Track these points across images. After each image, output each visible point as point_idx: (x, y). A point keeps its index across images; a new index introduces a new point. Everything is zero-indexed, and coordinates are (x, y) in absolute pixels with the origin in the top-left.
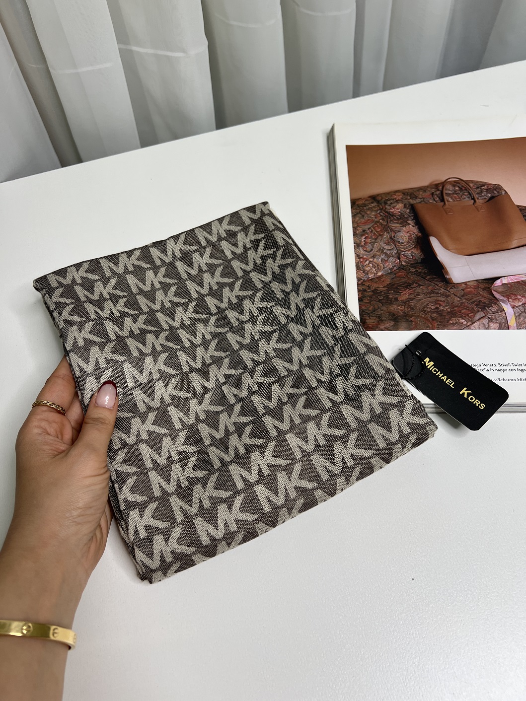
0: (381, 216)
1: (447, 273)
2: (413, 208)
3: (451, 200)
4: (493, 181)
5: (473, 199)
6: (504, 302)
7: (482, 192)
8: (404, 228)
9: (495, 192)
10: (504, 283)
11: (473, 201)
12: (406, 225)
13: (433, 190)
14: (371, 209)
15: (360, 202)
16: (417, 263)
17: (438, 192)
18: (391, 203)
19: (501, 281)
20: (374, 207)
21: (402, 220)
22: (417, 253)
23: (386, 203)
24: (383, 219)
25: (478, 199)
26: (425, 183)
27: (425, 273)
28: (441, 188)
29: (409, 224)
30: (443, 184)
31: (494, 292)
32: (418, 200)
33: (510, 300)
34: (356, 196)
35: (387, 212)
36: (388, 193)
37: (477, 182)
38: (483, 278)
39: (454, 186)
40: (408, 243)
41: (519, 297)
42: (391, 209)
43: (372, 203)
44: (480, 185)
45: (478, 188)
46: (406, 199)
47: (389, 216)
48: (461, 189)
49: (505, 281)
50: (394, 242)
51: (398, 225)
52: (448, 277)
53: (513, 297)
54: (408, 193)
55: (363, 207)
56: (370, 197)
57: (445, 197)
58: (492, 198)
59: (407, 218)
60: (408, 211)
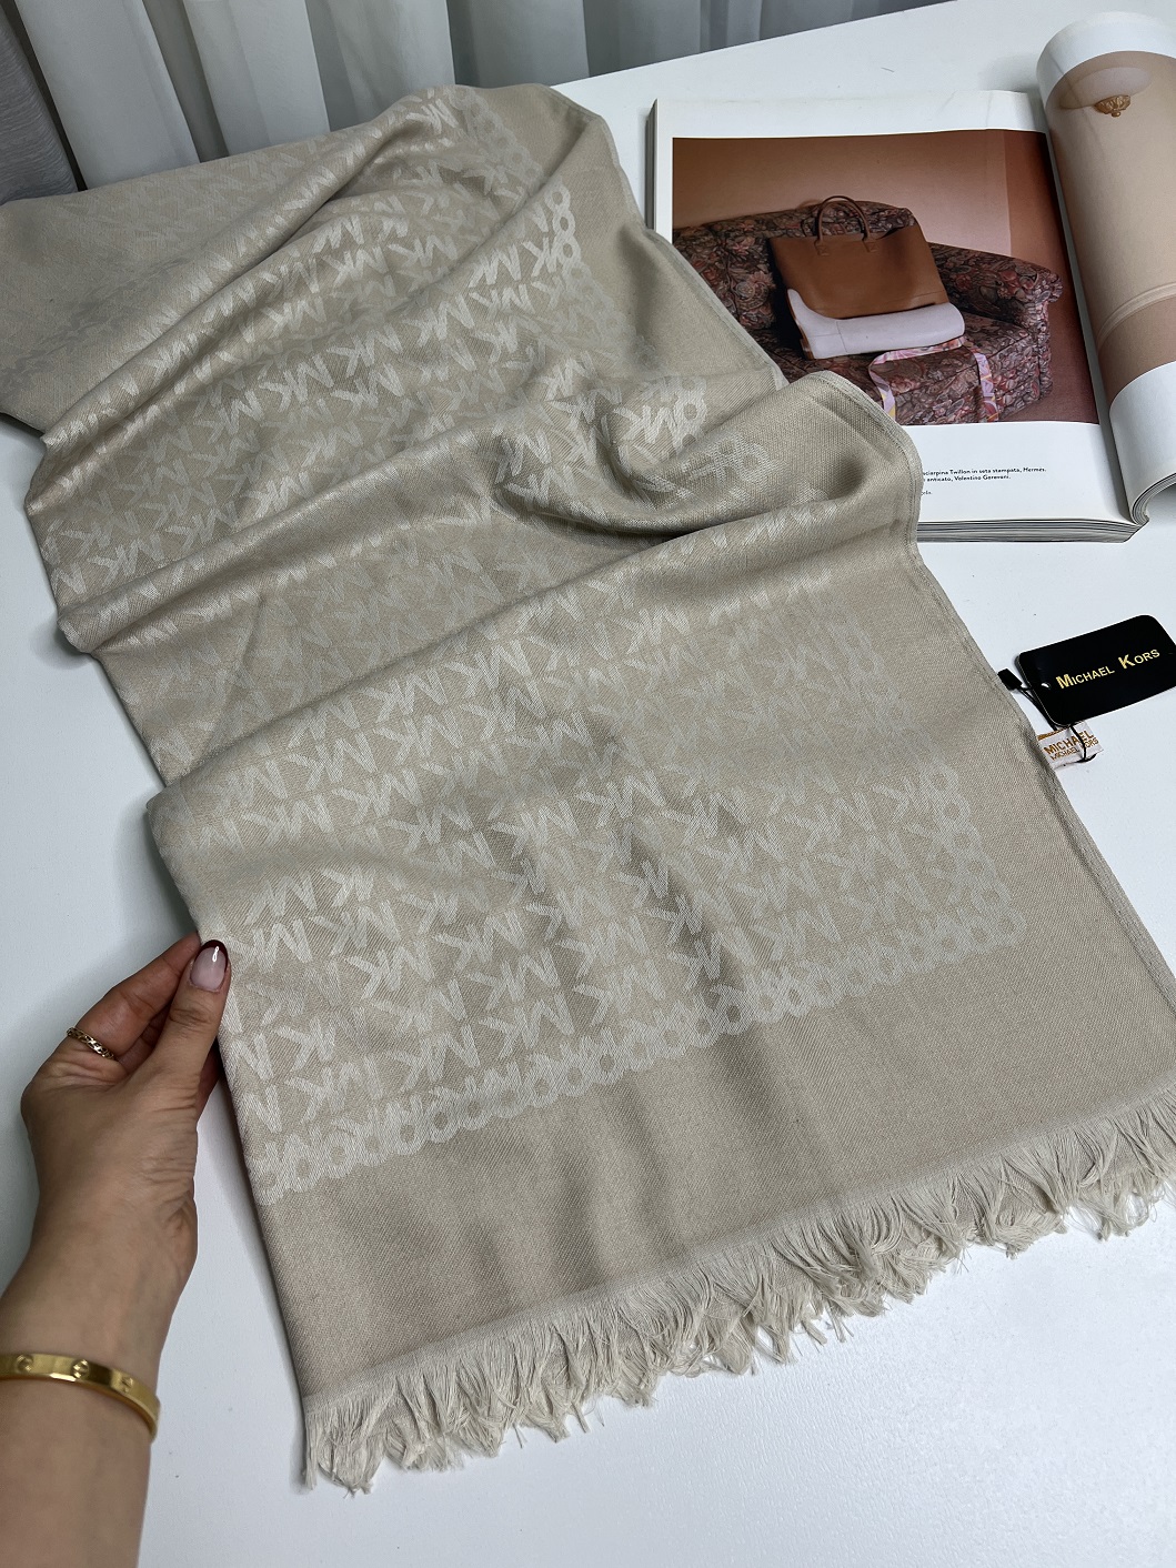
0: (718, 255)
1: (807, 344)
2: (768, 245)
3: (828, 232)
4: (898, 203)
5: (864, 232)
6: (884, 387)
7: (879, 221)
8: (751, 276)
9: (899, 221)
10: (888, 359)
11: (862, 235)
12: (754, 271)
13: (804, 217)
14: (702, 245)
15: (687, 234)
16: (764, 329)
17: (810, 220)
18: (736, 236)
19: (885, 357)
20: (708, 242)
21: (750, 263)
22: (767, 315)
23: (727, 236)
24: (720, 262)
25: (871, 232)
26: (793, 206)
27: (773, 344)
28: (816, 212)
29: (760, 270)
30: (821, 206)
31: (870, 373)
32: (779, 232)
33: (893, 385)
34: (682, 224)
35: (728, 251)
36: (733, 220)
37: (875, 204)
38: (859, 352)
39: (838, 210)
40: (755, 298)
41: (906, 380)
42: (734, 245)
43: (707, 235)
44: (878, 209)
45: (874, 213)
46: (761, 230)
47: (730, 257)
48: (847, 215)
49: (890, 357)
50: (733, 296)
51: (741, 271)
52: (806, 350)
53: (898, 380)
54: (763, 220)
55: (691, 241)
56: (703, 225)
57: (821, 228)
58: (893, 230)
59: (758, 261)
60: (760, 249)
